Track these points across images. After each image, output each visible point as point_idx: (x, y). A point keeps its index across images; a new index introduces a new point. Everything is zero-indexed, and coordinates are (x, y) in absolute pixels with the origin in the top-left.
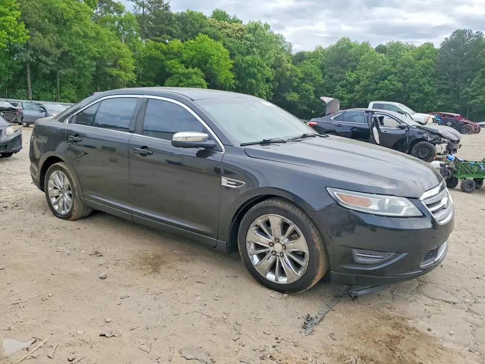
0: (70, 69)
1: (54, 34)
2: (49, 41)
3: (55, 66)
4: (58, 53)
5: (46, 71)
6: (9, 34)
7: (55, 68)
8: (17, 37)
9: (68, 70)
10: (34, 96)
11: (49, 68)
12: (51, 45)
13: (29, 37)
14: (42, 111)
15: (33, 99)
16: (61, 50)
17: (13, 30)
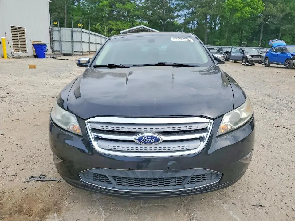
0: (289, 25)
1: (281, 3)
2: (277, 8)
3: (279, 24)
4: (281, 15)
5: (273, 28)
6: (252, 8)
7: (279, 26)
8: (256, 9)
9: (287, 26)
10: (262, 44)
11: (275, 26)
12: (277, 11)
13: (264, 8)
14: (242, 53)
15: (261, 46)
16: (285, 13)
17: (254, 6)
